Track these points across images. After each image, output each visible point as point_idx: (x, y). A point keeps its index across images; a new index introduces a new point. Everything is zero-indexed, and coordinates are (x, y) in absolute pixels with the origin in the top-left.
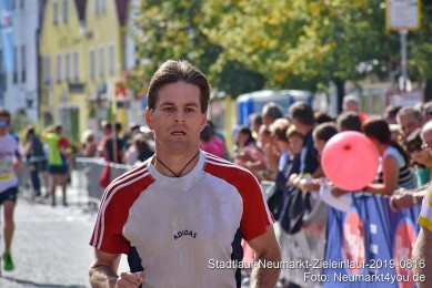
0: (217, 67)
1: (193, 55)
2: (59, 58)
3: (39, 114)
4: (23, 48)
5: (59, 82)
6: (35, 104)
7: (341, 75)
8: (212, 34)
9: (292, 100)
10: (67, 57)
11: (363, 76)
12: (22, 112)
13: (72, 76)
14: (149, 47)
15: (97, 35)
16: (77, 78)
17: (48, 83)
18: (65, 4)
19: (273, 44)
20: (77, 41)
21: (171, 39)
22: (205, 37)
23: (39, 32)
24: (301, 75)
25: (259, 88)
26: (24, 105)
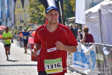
2: (18, 15)
3: (14, 27)
4: (11, 13)
5: (18, 20)
6: (14, 25)
10: (20, 15)
12: (11, 27)
13: (21, 19)
15: (26, 11)
16: (22, 20)
17: (16, 21)
18: (20, 4)
20: (22, 12)
23: (14, 10)
26: (11, 25)
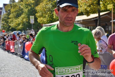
0: (10, 28)
1: (8, 27)
7: (25, 29)
8: (10, 25)
9: (19, 32)
11: (27, 29)
14: (2, 26)
19: (17, 26)
21: (5, 25)
22: (9, 25)
24: (20, 29)
25: (15, 31)
